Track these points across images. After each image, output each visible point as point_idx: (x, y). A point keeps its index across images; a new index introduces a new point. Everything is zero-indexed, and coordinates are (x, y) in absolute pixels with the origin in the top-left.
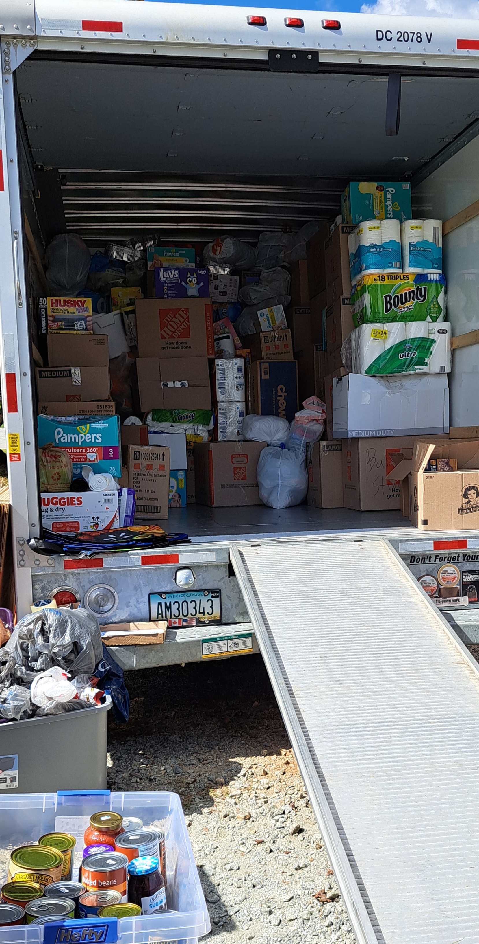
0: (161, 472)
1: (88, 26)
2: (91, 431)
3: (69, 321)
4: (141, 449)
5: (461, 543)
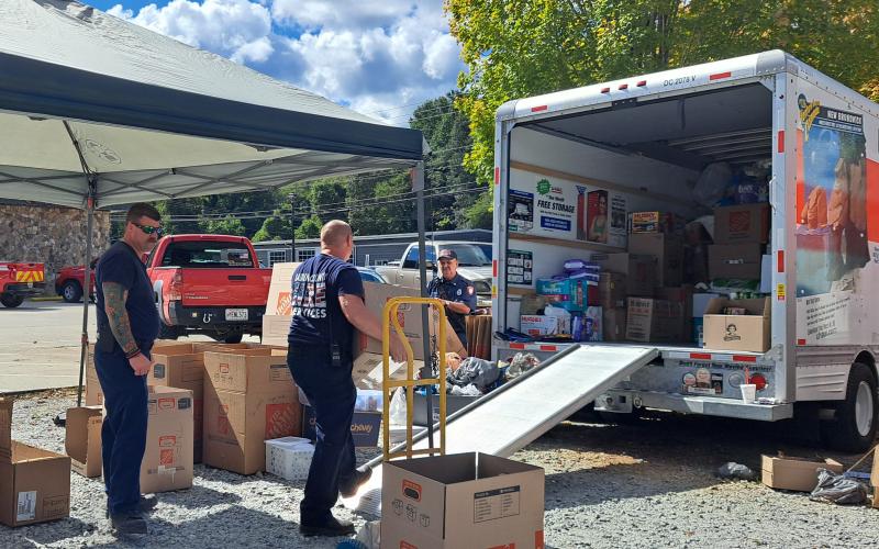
0: (646, 314)
1: (534, 110)
2: (557, 287)
3: (644, 226)
4: (636, 299)
5: (708, 356)
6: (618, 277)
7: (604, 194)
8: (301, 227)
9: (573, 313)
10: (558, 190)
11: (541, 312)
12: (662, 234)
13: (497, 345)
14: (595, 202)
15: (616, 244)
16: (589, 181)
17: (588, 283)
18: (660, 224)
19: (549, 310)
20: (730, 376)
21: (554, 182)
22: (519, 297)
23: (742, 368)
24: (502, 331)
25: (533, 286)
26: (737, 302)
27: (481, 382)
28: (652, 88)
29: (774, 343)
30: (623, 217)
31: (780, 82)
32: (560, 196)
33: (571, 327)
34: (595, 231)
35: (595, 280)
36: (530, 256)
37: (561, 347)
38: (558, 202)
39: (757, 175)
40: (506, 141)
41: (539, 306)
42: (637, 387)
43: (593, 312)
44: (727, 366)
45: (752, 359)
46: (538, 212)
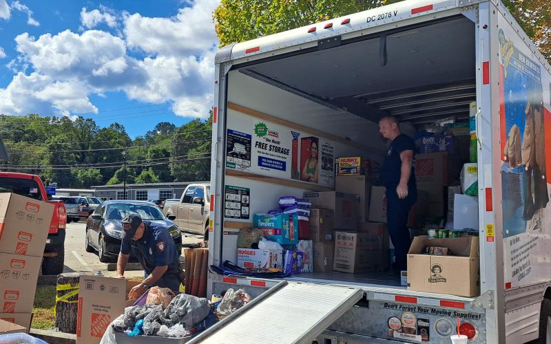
0: (351, 247)
1: (248, 51)
2: (271, 221)
3: (349, 170)
4: (342, 234)
5: (413, 299)
6: (326, 213)
7: (315, 140)
8: (140, 176)
9: (285, 247)
10: (275, 134)
11: (255, 246)
12: (364, 176)
13: (213, 279)
14: (308, 146)
15: (325, 184)
16: (302, 128)
17: (299, 218)
18: (361, 168)
19: (263, 244)
20: (437, 323)
21: (271, 126)
22: (238, 230)
23: (449, 314)
24: (218, 264)
25: (250, 221)
26: (438, 241)
27: (189, 321)
28: (355, 26)
29: (484, 289)
30: (331, 161)
31: (483, 13)
32: (276, 139)
33: (284, 260)
34: (308, 172)
35: (306, 215)
36: (247, 192)
37: (271, 283)
38: (275, 145)
39: (434, 132)
40: (224, 82)
41: (254, 240)
42: (342, 329)
43: (304, 246)
44: (433, 311)
45: (461, 305)
46: (255, 153)
